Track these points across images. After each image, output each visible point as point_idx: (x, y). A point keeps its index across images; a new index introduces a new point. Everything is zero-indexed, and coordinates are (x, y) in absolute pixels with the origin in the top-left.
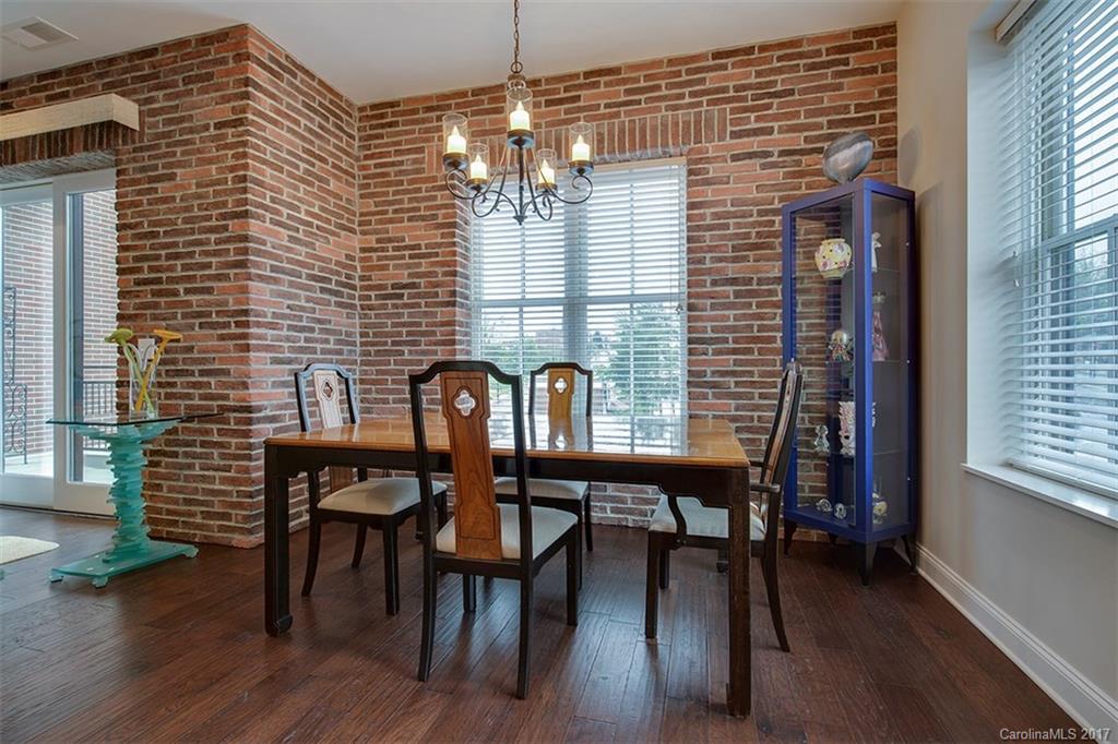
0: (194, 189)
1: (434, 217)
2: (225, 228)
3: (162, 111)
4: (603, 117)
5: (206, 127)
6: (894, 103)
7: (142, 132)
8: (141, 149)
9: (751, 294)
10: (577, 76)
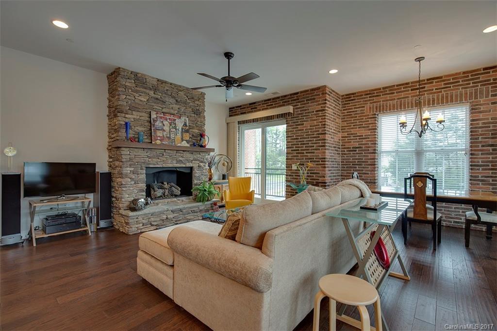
0: (309, 128)
1: (368, 127)
2: (319, 137)
3: (300, 108)
4: (435, 93)
5: (313, 112)
7: (294, 114)
8: (294, 118)
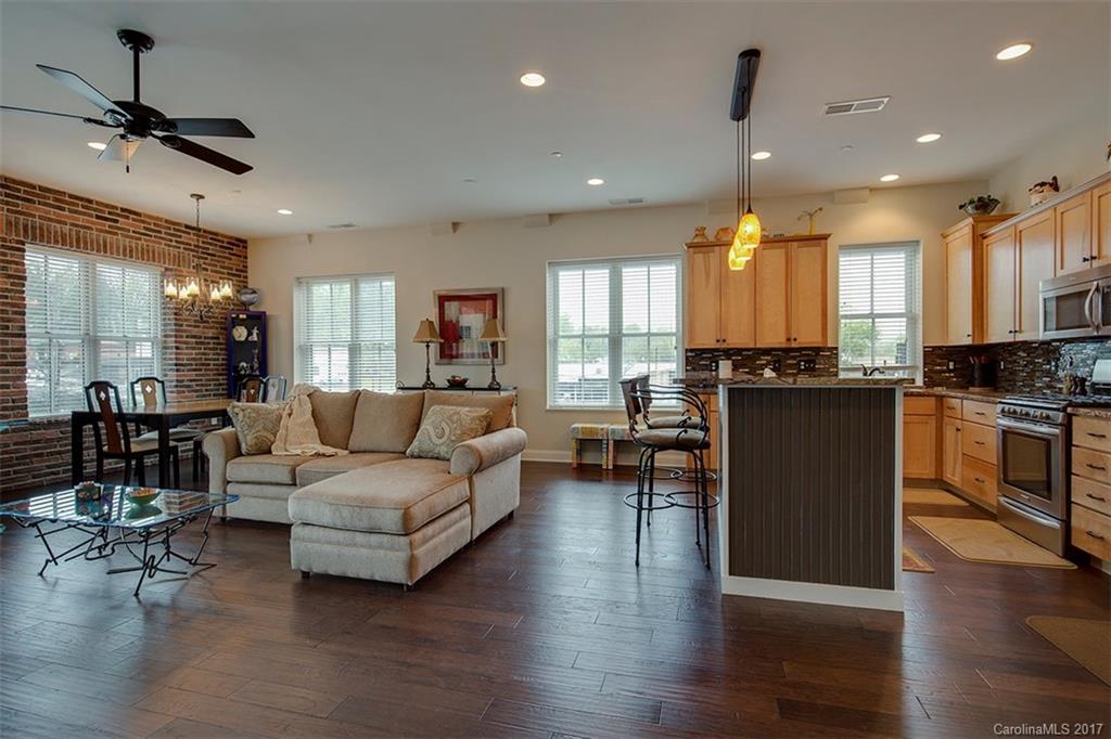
1: (6, 269)
4: (132, 237)
6: (246, 272)
9: (202, 343)
10: (116, 208)
